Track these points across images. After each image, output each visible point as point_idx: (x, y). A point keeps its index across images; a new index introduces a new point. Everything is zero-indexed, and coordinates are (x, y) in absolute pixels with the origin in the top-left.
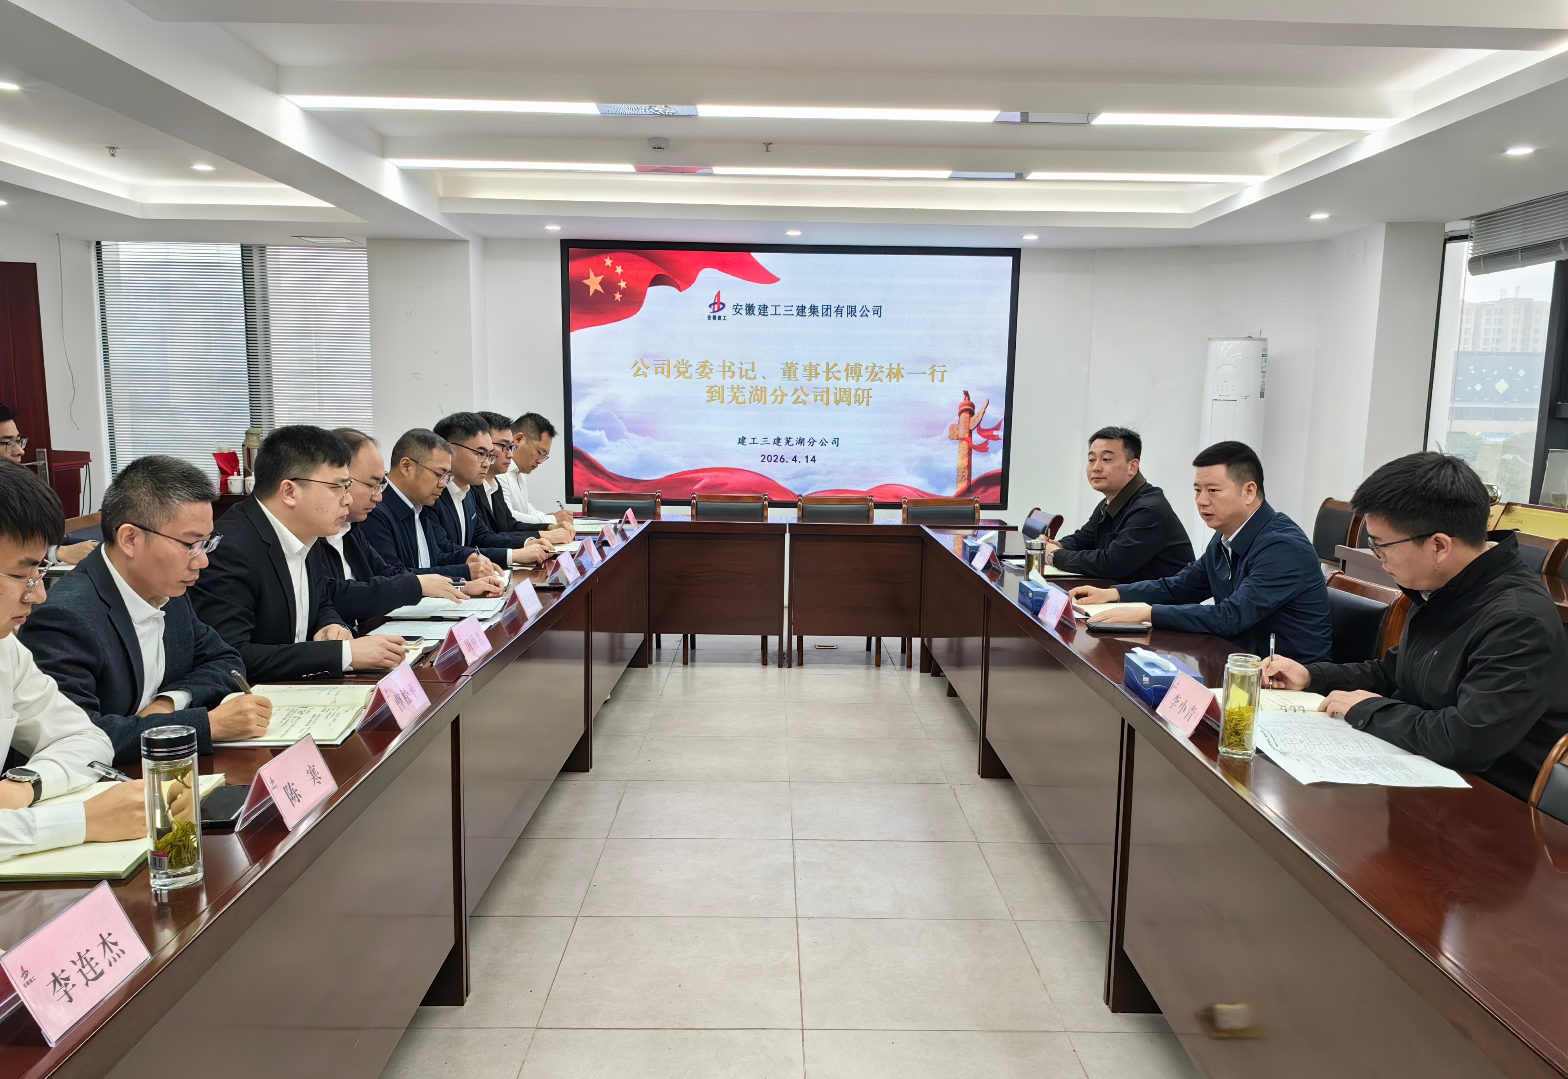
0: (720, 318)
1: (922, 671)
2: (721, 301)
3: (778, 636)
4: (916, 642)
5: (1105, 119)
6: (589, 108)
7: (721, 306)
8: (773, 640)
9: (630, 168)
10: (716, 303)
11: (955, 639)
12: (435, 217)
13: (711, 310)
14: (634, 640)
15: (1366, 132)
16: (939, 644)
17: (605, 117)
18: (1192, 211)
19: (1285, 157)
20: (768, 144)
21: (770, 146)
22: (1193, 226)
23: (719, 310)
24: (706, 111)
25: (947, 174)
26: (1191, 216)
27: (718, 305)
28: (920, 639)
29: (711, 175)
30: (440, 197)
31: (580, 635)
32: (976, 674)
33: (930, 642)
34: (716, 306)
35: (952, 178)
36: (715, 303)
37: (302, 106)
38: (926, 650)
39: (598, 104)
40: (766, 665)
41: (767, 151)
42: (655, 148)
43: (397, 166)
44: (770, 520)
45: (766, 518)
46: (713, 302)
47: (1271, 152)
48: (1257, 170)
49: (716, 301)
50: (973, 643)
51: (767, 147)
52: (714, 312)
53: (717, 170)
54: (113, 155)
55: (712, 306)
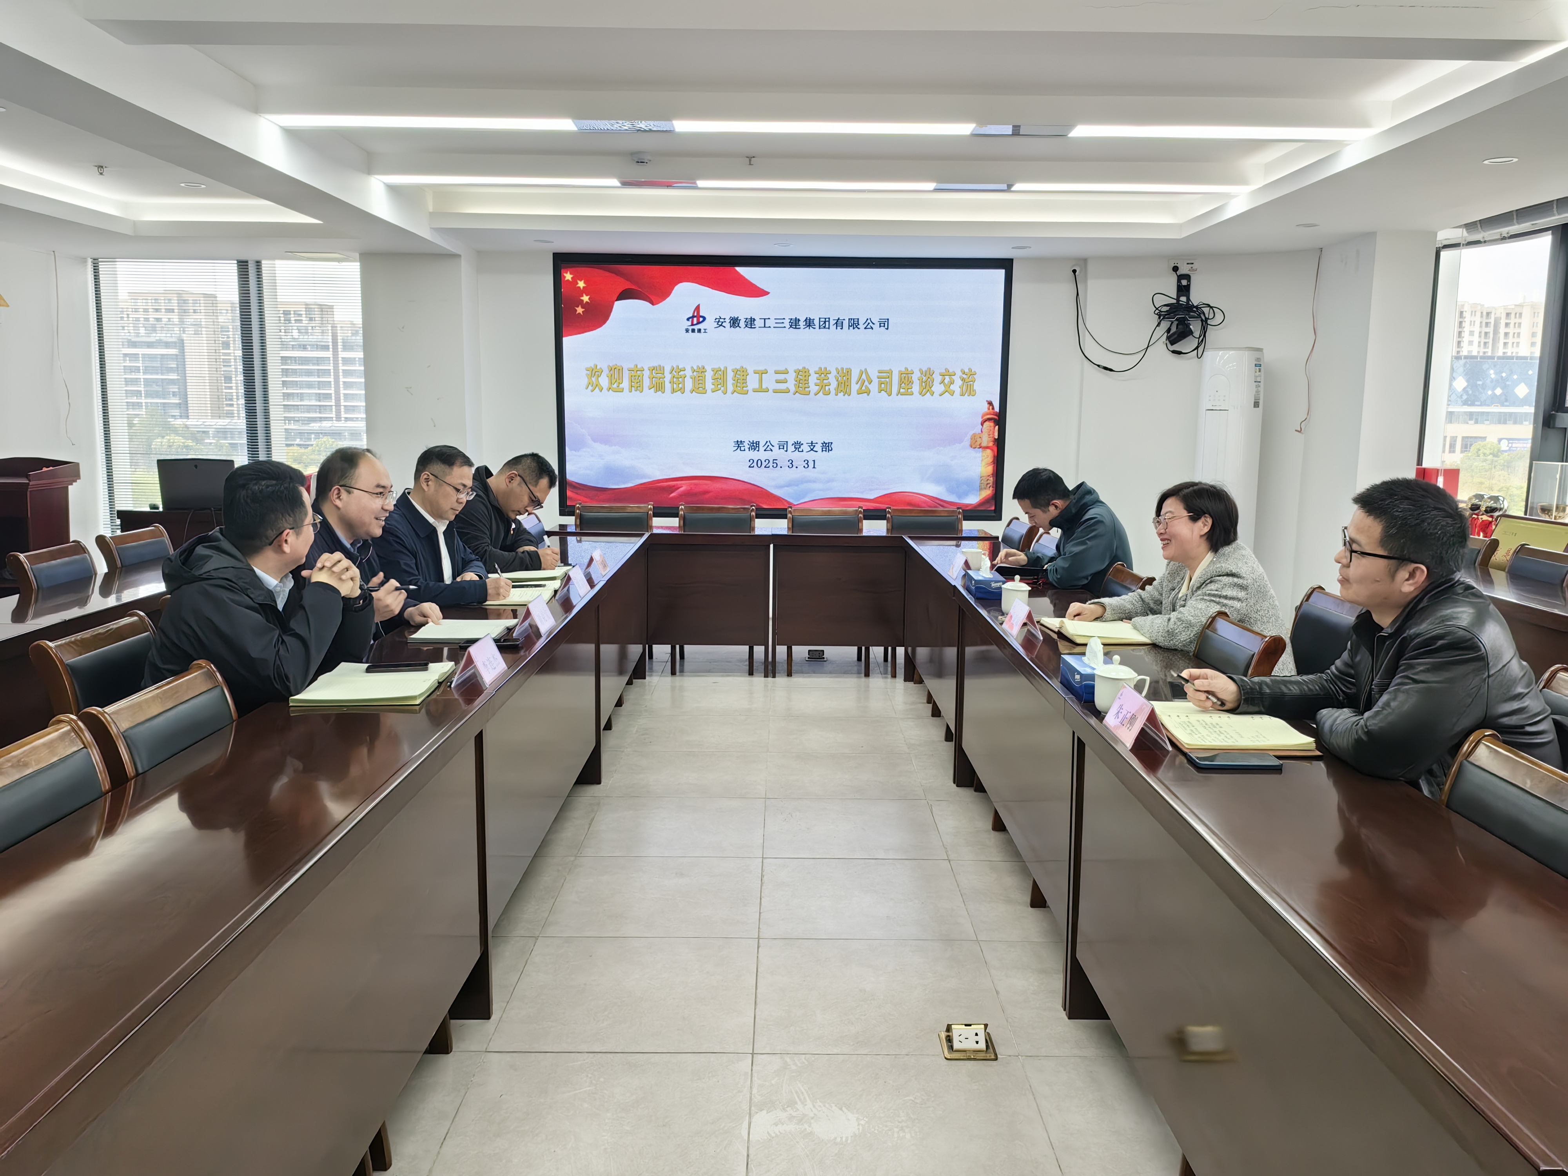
0: (699, 331)
1: (905, 680)
2: (701, 314)
3: (764, 647)
4: (900, 651)
5: (1081, 131)
6: (566, 125)
7: (701, 319)
8: (759, 650)
9: (615, 182)
10: (695, 317)
11: (937, 649)
12: (423, 231)
13: (690, 323)
14: (635, 650)
15: (1345, 143)
16: (922, 653)
17: (582, 134)
18: (1181, 222)
19: (1269, 167)
20: (750, 158)
21: (753, 159)
22: (1182, 237)
23: (699, 323)
24: (682, 126)
25: (931, 186)
26: (1180, 226)
27: (697, 317)
28: (904, 648)
29: (697, 188)
30: (430, 213)
31: (591, 647)
32: (950, 684)
33: (914, 651)
34: (695, 319)
35: (936, 190)
36: (693, 317)
37: (282, 125)
38: (910, 661)
39: (575, 121)
40: (753, 675)
41: (750, 164)
42: (638, 162)
43: (384, 183)
44: (758, 532)
45: (753, 529)
46: (691, 315)
47: (1254, 162)
48: (1241, 180)
49: (695, 314)
50: (951, 653)
51: (750, 161)
52: (692, 325)
53: (701, 183)
54: (101, 174)
55: (691, 320)
